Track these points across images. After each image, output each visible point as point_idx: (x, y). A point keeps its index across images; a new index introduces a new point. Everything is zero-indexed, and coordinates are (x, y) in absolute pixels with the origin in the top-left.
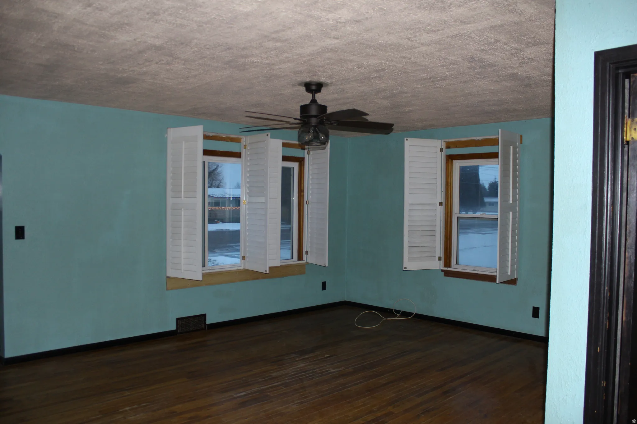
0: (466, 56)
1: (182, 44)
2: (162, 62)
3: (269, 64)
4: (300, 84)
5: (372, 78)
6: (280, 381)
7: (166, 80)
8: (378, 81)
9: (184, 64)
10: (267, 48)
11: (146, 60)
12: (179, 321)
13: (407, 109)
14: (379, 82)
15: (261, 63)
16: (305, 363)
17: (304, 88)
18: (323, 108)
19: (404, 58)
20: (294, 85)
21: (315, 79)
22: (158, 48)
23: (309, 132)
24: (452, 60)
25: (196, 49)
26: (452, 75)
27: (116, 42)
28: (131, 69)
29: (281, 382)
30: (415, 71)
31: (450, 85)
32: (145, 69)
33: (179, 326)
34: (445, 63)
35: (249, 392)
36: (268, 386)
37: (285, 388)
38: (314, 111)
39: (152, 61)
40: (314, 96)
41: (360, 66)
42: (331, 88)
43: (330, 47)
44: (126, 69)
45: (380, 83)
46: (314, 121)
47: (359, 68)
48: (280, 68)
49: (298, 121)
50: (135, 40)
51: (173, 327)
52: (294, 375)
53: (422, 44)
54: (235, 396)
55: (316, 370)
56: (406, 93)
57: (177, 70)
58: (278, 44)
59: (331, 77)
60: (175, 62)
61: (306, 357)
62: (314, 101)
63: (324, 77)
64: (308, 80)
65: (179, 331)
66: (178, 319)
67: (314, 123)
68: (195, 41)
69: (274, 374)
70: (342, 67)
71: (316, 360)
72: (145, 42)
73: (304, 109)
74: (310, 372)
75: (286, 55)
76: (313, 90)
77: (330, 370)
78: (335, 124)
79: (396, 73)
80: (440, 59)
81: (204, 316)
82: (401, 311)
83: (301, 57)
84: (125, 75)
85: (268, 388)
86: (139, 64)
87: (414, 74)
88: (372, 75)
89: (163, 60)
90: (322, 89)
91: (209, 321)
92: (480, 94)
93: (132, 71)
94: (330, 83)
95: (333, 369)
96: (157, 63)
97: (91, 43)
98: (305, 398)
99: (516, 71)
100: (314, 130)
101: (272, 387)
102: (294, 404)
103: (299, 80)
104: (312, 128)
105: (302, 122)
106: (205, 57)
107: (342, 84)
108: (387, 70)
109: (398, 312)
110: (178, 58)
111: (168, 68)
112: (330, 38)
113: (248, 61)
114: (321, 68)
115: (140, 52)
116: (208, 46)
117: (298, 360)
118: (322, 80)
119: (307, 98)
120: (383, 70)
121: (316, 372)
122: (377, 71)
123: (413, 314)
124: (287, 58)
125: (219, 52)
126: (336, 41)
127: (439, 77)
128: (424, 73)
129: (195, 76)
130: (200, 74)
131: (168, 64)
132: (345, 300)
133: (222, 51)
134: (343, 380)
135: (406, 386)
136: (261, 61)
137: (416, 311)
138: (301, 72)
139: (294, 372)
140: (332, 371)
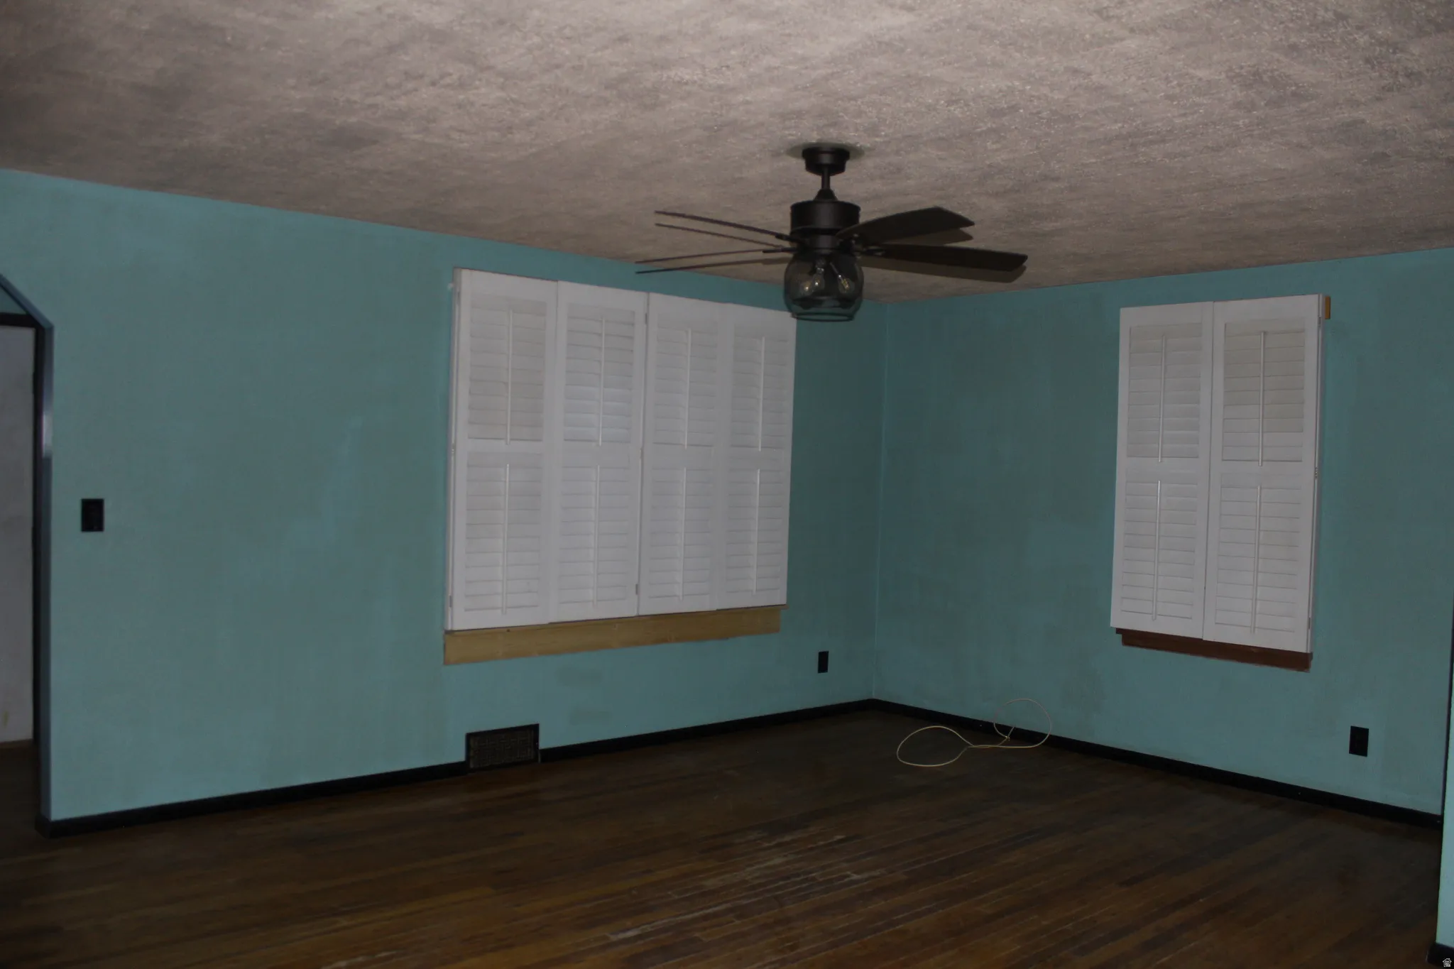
0: (1242, 68)
1: (501, 22)
2: (448, 80)
3: (720, 87)
4: (792, 152)
5: (980, 134)
6: (726, 902)
7: (455, 135)
8: (993, 143)
9: (502, 88)
10: (721, 38)
11: (408, 75)
12: (472, 742)
13: (1048, 226)
14: (995, 147)
15: (701, 86)
16: (785, 856)
17: (802, 163)
18: (850, 211)
19: (1076, 72)
20: (776, 154)
21: (834, 136)
22: (439, 37)
23: (813, 271)
24: (1200, 79)
25: (536, 40)
26: (1187, 127)
27: (331, 16)
28: (370, 101)
29: (729, 905)
30: (1096, 113)
31: (1175, 157)
32: (403, 102)
33: (472, 754)
34: (1177, 90)
35: (648, 928)
36: (696, 914)
37: (737, 922)
38: (825, 219)
39: (422, 76)
40: (826, 182)
41: (954, 98)
42: (869, 163)
43: (886, 38)
44: (355, 102)
45: (997, 150)
46: (825, 243)
47: (950, 103)
48: (748, 103)
49: (787, 244)
50: (379, 9)
51: (457, 754)
52: (760, 885)
53: (1132, 30)
54: (614, 938)
55: (814, 875)
56: (1057, 179)
57: (484, 105)
58: (753, 26)
59: (873, 130)
60: (480, 80)
61: (788, 838)
62: (826, 193)
63: (857, 130)
64: (813, 138)
65: (472, 766)
66: (470, 737)
67: (827, 248)
68: (536, 13)
69: (710, 883)
70: (907, 101)
71: (812, 849)
72: (405, 18)
73: (801, 212)
74: (798, 879)
75: (768, 60)
76: (827, 165)
77: (848, 876)
78: (880, 254)
79: (1043, 119)
80: (1167, 78)
81: (534, 729)
82: (1011, 728)
83: (806, 68)
84: (353, 120)
85: (695, 920)
86: (387, 86)
87: (1088, 124)
88: (981, 124)
89: (450, 75)
90: (848, 164)
91: (545, 742)
92: (1245, 185)
93: (371, 106)
94: (870, 149)
95: (855, 873)
96: (433, 84)
97: (267, 21)
98: (792, 948)
99: (1360, 114)
100: (827, 268)
101: (705, 918)
102: (765, 965)
103: (790, 138)
104: (822, 262)
105: (795, 245)
106: (558, 66)
107: (897, 153)
108: (1022, 111)
109: (1005, 729)
110: (489, 68)
111: (461, 97)
112: (892, 6)
113: (669, 77)
114: (852, 102)
115: (392, 49)
116: (567, 32)
117: (769, 848)
118: (849, 137)
119: (810, 185)
120: (1014, 108)
121: (813, 879)
122: (996, 113)
123: (1043, 735)
124: (769, 69)
125: (595, 51)
126: (905, 18)
127: (1152, 134)
128: (1116, 121)
129: (529, 123)
130: (542, 119)
131: (462, 85)
132: (874, 696)
133: (606, 47)
134: (883, 903)
135: (1044, 923)
136: (701, 80)
137: (1050, 729)
138: (799, 114)
139: (757, 878)
140: (855, 877)
